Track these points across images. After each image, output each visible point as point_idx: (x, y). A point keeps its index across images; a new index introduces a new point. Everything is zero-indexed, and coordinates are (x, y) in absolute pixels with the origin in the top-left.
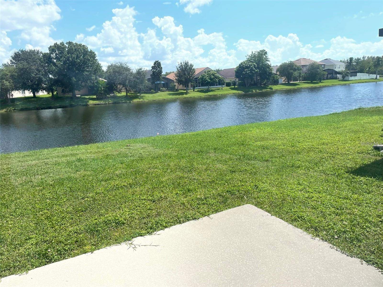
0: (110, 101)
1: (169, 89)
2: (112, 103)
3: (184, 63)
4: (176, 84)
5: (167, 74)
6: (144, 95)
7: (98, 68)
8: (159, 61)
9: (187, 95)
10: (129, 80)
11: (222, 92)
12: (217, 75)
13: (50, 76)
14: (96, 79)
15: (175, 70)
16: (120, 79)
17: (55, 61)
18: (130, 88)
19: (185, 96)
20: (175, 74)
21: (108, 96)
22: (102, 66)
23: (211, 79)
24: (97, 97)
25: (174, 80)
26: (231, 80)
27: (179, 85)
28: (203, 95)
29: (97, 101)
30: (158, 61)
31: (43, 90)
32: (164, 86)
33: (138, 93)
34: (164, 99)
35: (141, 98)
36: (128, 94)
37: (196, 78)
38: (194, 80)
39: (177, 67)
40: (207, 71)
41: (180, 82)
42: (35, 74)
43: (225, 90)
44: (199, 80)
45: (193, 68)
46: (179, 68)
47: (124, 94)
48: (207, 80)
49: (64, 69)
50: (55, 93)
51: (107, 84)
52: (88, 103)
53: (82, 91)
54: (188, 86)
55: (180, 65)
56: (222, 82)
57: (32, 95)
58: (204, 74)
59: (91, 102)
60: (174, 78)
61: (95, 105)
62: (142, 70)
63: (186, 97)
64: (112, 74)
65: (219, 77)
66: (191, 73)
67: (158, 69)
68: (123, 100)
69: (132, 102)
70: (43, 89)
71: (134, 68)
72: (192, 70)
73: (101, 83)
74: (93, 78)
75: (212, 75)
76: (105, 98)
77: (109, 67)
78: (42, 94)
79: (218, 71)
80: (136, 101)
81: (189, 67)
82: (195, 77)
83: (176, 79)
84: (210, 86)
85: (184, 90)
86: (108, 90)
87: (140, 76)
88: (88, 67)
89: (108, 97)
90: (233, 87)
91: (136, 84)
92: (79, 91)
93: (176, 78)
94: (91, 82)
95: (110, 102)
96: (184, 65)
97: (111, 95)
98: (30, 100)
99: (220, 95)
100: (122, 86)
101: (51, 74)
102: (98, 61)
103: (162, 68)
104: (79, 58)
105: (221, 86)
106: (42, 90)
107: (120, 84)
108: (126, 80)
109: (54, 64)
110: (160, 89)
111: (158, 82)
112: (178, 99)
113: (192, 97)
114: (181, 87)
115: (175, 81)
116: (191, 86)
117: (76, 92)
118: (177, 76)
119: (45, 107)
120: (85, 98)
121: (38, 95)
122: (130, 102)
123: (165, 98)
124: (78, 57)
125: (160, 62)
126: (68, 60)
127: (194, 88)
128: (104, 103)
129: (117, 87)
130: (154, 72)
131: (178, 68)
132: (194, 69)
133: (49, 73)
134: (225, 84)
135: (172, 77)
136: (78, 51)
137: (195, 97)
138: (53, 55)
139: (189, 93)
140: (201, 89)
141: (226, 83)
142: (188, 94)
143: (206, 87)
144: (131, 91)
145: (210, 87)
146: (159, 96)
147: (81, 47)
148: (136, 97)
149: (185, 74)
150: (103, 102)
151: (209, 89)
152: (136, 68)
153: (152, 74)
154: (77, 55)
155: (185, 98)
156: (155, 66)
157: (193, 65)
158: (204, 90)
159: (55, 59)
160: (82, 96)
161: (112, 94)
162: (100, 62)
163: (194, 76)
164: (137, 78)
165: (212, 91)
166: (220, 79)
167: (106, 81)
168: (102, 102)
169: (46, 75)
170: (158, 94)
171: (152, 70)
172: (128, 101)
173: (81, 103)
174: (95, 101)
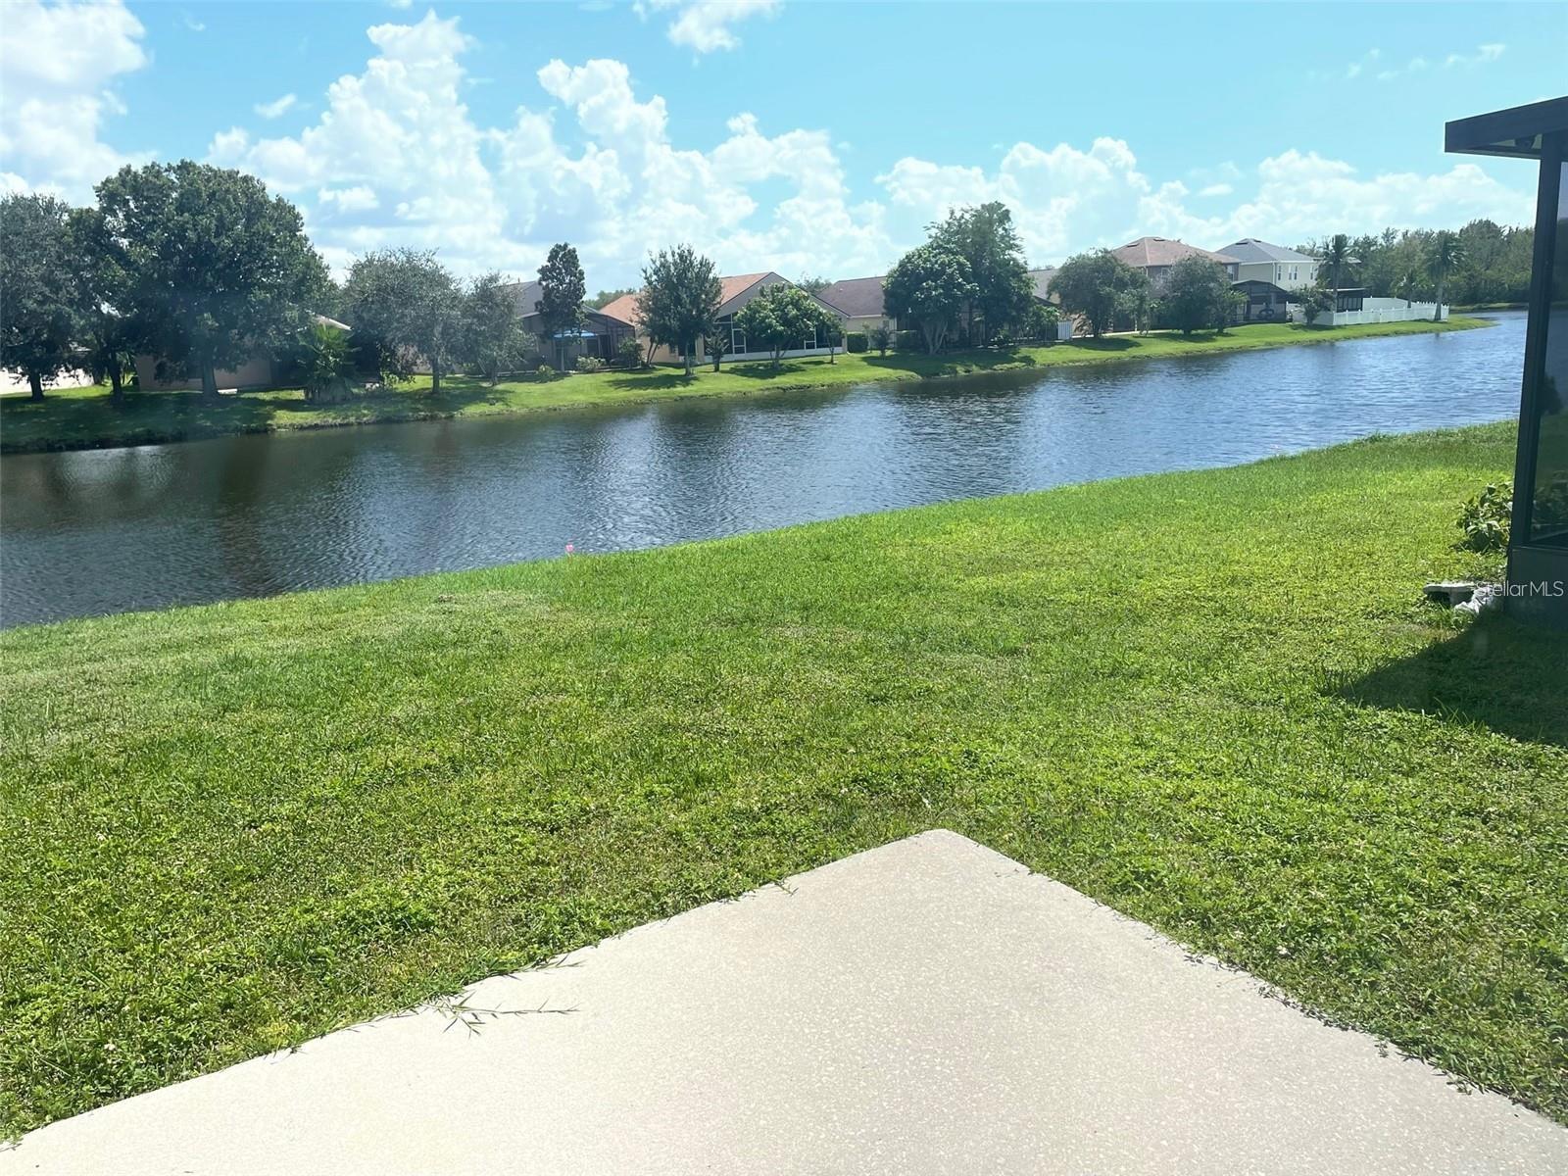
0: (366, 412)
1: (613, 363)
2: (374, 423)
3: (677, 256)
4: (644, 342)
5: (605, 299)
6: (508, 389)
7: (310, 273)
8: (570, 247)
9: (689, 388)
10: (445, 324)
11: (832, 375)
12: (812, 304)
13: (105, 308)
14: (304, 318)
15: (639, 284)
16: (408, 321)
17: (124, 242)
18: (449, 357)
19: (680, 390)
20: (641, 302)
21: (355, 391)
22: (328, 268)
23: (786, 321)
24: (310, 395)
25: (633, 324)
26: (866, 327)
27: (654, 345)
28: (754, 387)
29: (311, 413)
30: (566, 245)
31: (75, 368)
32: (593, 348)
33: (484, 379)
34: (595, 405)
35: (498, 400)
36: (443, 384)
37: (727, 318)
38: (717, 327)
39: (645, 272)
40: (772, 287)
41: (659, 333)
42: (40, 298)
43: (846, 368)
44: (736, 325)
45: (711, 276)
46: (654, 277)
47: (422, 382)
48: (770, 326)
49: (163, 279)
50: (127, 380)
51: (352, 343)
52: (269, 422)
53: (246, 371)
54: (692, 351)
55: (658, 264)
56: (833, 333)
57: (25, 388)
58: (758, 299)
59: (283, 418)
60: (636, 318)
61: (302, 428)
62: (501, 282)
63: (687, 394)
64: (370, 299)
65: (820, 314)
66: (703, 296)
67: (567, 281)
68: (420, 406)
69: (457, 415)
70: (75, 363)
71: (465, 275)
72: (707, 285)
73: (325, 338)
74: (288, 314)
75: (792, 303)
76: (345, 400)
77: (357, 270)
78: (71, 383)
79: (815, 289)
80: (474, 410)
81: (696, 270)
82: (720, 315)
83: (643, 323)
84: (785, 348)
85: (677, 366)
86: (357, 366)
87: (490, 308)
88: (266, 270)
89: (357, 397)
90: (877, 353)
91: (476, 341)
92: (232, 370)
93: (642, 314)
94: (280, 332)
95: (365, 419)
96: (675, 263)
97: (368, 386)
98: (19, 410)
99: (823, 386)
100: (416, 349)
101: (108, 300)
102: (309, 243)
103: (582, 273)
104: (229, 230)
105: (827, 350)
106: (70, 367)
107: (406, 340)
108: (430, 326)
109: (121, 256)
110: (577, 362)
111: (568, 334)
112: (650, 401)
113: (711, 394)
114: (663, 352)
115: (638, 327)
116: (705, 348)
117: (220, 375)
118: (647, 310)
119: (82, 441)
120: (255, 398)
121: (54, 387)
122: (452, 416)
123: (598, 401)
124: (222, 228)
125: (574, 251)
126: (182, 239)
127: (719, 358)
128: (339, 421)
129: (393, 353)
130: (548, 292)
131: (648, 275)
132: (715, 280)
133: (101, 293)
134: (845, 342)
135: (624, 312)
136: (223, 200)
137: (721, 393)
138: (115, 222)
139: (696, 379)
140: (745, 361)
141: (849, 336)
142: (692, 382)
143: (766, 355)
144: (453, 372)
145: (782, 352)
146: (574, 390)
147: (235, 183)
148: (479, 396)
149: (678, 301)
150: (334, 415)
151: (781, 362)
152: (476, 275)
153: (541, 299)
154: (221, 219)
155: (682, 398)
156: (553, 265)
157: (711, 263)
158: (760, 365)
159: (124, 235)
160: (244, 392)
161: (374, 383)
162: (318, 250)
163: (718, 309)
164: (480, 317)
165: (791, 369)
166: (824, 323)
167: (348, 328)
168: (330, 418)
169: (85, 302)
170: (567, 382)
171: (540, 284)
172: (443, 411)
173: (239, 420)
174: (299, 414)
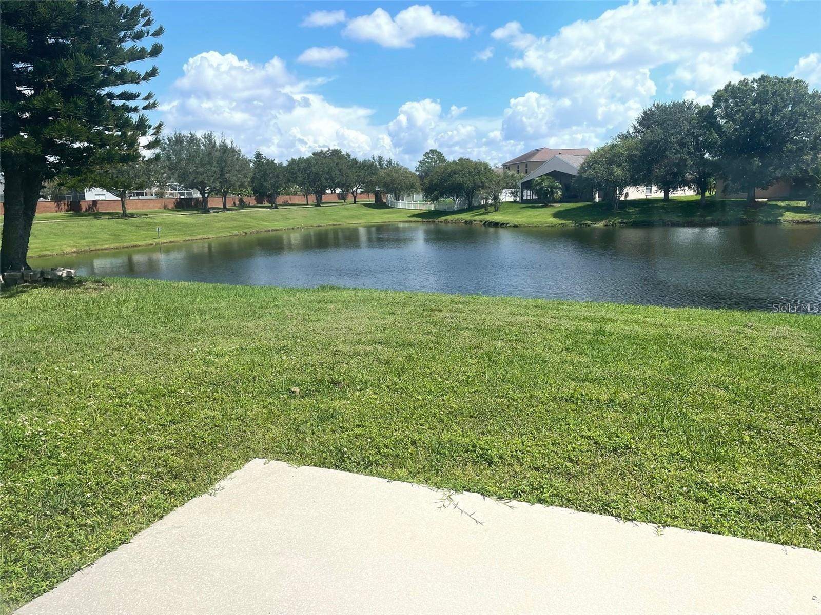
13: (707, 156)
17: (723, 122)
24: (809, 205)
29: (806, 215)
31: (684, 186)
42: (675, 151)
52: (780, 218)
53: (770, 191)
59: (789, 216)
61: (798, 223)
74: (805, 157)
78: (681, 194)
92: (765, 188)
94: (798, 168)
98: (656, 205)
101: (708, 152)
106: (682, 186)
109: (719, 128)
117: (758, 191)
120: (776, 205)
126: (753, 117)
133: (706, 148)
138: (720, 111)
160: (770, 201)
168: (818, 218)
169: (697, 153)
173: (762, 216)
174: (799, 214)
